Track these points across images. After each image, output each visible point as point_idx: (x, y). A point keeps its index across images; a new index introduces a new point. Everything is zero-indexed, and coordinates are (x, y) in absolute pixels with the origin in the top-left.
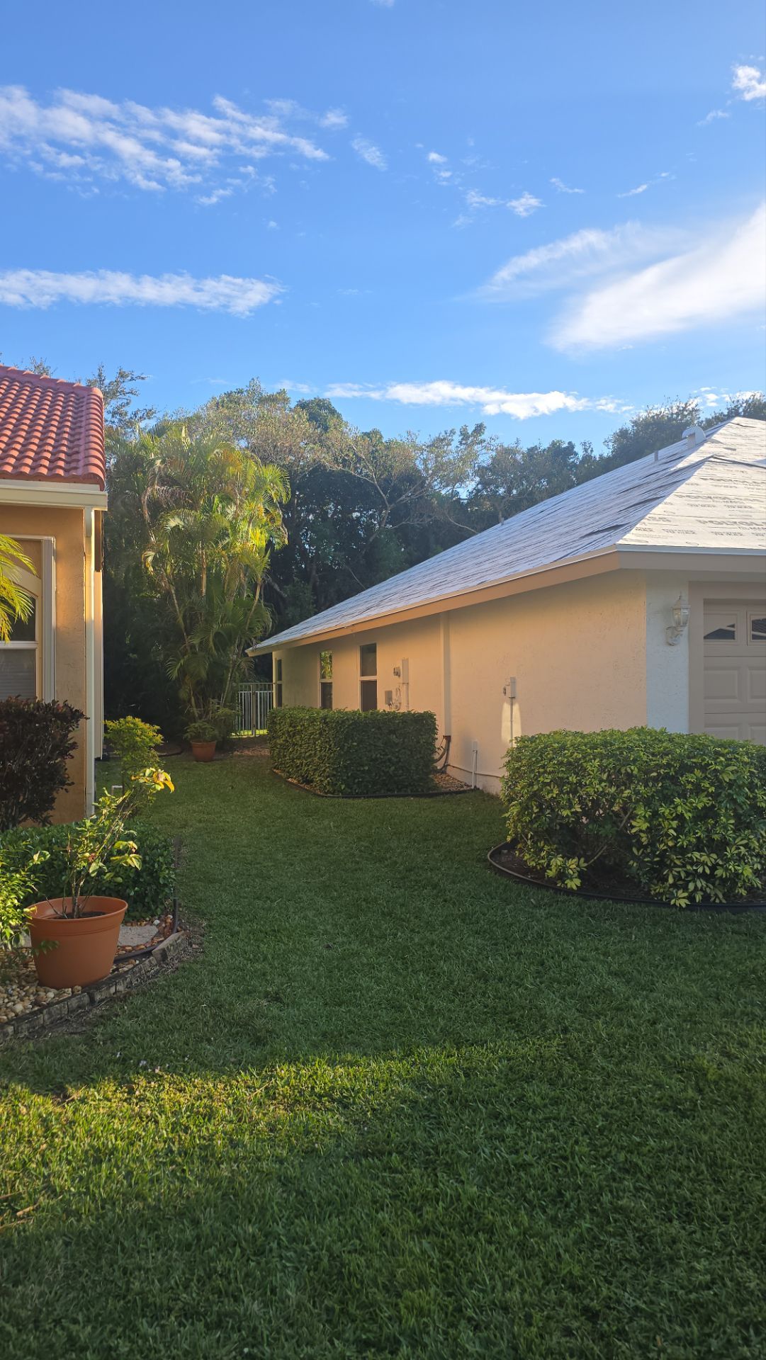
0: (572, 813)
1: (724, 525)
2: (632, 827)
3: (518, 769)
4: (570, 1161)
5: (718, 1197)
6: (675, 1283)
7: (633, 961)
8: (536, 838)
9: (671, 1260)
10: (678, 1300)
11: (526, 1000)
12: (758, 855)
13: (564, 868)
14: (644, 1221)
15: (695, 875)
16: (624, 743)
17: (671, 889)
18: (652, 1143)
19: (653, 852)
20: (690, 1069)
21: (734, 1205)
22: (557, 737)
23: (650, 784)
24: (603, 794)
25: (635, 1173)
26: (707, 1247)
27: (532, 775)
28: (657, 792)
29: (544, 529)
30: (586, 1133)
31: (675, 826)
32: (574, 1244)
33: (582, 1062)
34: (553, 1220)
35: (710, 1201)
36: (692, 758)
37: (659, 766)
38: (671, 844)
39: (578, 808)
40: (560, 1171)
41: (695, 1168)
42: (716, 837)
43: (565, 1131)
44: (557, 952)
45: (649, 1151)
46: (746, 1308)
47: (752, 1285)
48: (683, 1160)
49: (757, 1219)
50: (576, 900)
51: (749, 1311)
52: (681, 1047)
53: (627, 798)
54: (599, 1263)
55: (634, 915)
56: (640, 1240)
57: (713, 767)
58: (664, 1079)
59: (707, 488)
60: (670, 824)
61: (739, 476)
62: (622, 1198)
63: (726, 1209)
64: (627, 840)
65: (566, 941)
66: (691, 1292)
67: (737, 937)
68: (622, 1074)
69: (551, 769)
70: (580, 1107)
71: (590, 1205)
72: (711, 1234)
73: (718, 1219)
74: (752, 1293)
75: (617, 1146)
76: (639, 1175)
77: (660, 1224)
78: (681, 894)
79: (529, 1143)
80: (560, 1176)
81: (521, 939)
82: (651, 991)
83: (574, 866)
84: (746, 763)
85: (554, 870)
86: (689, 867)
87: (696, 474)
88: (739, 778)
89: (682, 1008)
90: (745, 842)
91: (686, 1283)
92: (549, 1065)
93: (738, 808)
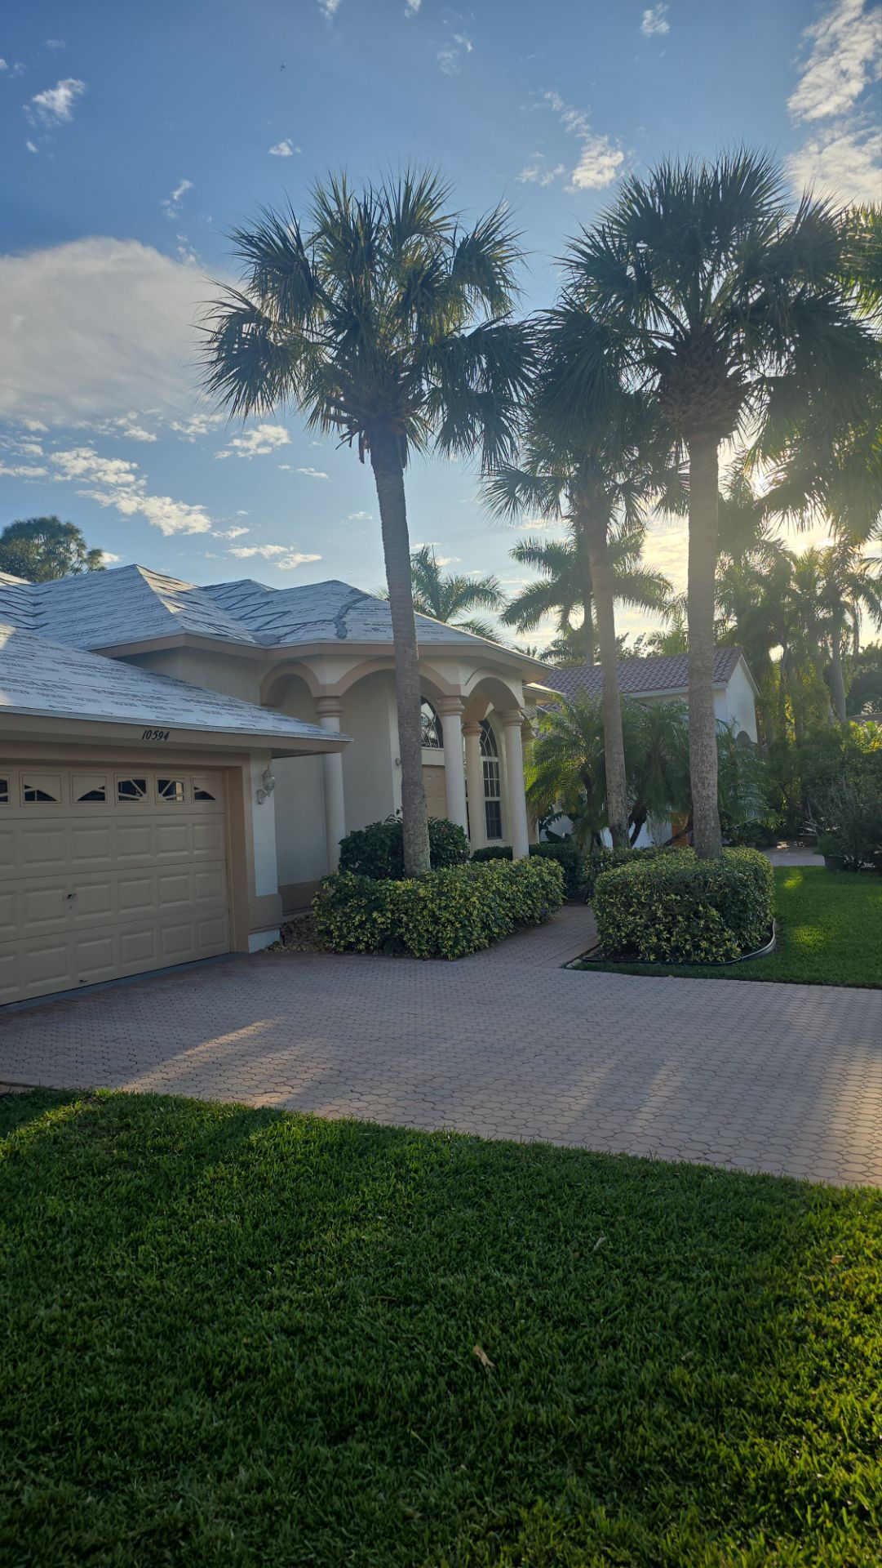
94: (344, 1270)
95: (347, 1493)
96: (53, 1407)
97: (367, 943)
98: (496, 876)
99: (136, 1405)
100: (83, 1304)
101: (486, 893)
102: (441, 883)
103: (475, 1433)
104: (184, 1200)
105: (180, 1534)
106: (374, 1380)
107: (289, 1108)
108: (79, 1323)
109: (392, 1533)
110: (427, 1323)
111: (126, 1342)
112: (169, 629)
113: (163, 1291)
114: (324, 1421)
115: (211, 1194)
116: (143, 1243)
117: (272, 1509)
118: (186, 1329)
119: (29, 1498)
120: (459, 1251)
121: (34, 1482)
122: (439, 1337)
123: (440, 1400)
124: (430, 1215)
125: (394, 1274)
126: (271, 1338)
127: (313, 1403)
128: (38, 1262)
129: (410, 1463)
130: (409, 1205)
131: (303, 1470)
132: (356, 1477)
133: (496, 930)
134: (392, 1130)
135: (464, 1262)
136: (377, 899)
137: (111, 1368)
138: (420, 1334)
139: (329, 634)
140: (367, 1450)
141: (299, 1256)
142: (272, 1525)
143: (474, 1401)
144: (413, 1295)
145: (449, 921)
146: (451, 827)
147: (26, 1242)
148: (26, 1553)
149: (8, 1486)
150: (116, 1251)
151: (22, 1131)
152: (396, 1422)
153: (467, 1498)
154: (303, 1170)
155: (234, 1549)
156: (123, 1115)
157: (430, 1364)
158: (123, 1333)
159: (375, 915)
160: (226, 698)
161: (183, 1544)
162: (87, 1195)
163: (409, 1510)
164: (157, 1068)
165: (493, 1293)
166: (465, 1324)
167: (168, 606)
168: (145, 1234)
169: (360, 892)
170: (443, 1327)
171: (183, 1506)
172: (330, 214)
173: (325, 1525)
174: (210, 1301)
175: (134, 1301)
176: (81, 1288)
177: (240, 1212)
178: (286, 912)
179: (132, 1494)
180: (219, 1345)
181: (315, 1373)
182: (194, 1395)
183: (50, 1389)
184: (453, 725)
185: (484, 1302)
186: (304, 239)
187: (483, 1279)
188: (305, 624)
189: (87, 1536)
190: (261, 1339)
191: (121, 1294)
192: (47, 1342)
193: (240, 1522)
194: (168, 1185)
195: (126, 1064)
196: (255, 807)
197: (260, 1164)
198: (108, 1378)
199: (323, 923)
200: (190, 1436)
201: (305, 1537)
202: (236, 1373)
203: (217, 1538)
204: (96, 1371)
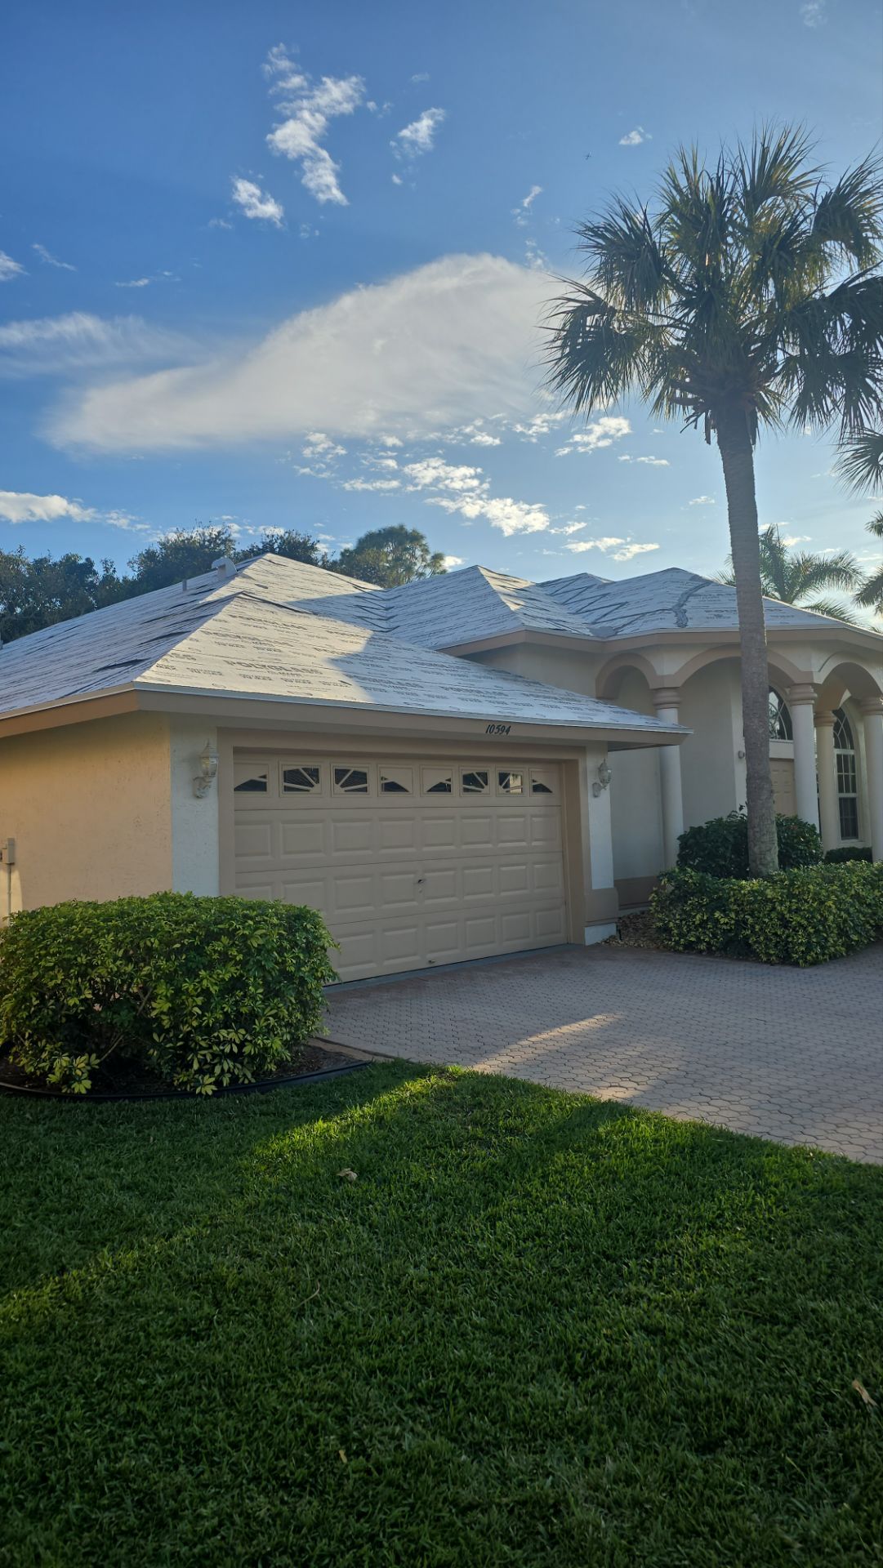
0: (81, 1001)
1: (253, 668)
2: (154, 1009)
3: (13, 953)
4: (59, 1433)
5: (230, 1423)
6: (178, 1541)
7: (150, 1167)
8: (35, 1037)
9: (175, 1515)
10: (181, 1559)
11: (13, 1243)
12: (288, 1025)
13: (70, 1069)
14: (145, 1478)
15: (223, 1056)
16: (144, 911)
17: (196, 1076)
18: (160, 1381)
19: (176, 1036)
20: (207, 1281)
21: (246, 1427)
22: (64, 910)
23: (173, 957)
24: (119, 974)
25: (138, 1423)
26: (216, 1486)
27: (31, 959)
28: (181, 965)
29: (52, 658)
30: (81, 1391)
31: (200, 1003)
32: (58, 1536)
33: (81, 1304)
34: (34, 1515)
35: (221, 1430)
36: (220, 924)
37: (184, 936)
38: (195, 1024)
39: (88, 994)
40: (45, 1450)
41: (207, 1397)
42: (244, 1010)
43: (54, 1397)
44: (58, 1175)
45: (156, 1392)
46: (255, 1542)
47: (262, 1513)
48: (194, 1391)
49: (270, 1435)
50: (84, 1106)
51: (258, 1545)
52: (198, 1258)
53: (145, 975)
54: (88, 1549)
55: (154, 1114)
56: (140, 1504)
57: (241, 932)
58: (178, 1300)
59: (235, 626)
60: (194, 1001)
61: (269, 617)
62: (120, 1460)
63: (238, 1435)
64: (146, 1025)
65: (70, 1159)
66: (195, 1545)
67: (265, 1119)
68: (128, 1308)
69: (56, 950)
70: (76, 1362)
71: (81, 1480)
72: (220, 1469)
73: (229, 1449)
74: (261, 1522)
75: (118, 1398)
76: (142, 1424)
77: (164, 1476)
78: (208, 1080)
79: (6, 1426)
80: (45, 1456)
81: (11, 1166)
82: (169, 1199)
83: (83, 1065)
84: (275, 925)
85: (58, 1074)
86: (215, 1048)
87: (224, 610)
88: (267, 942)
89: (202, 1212)
90: (274, 1012)
91: (190, 1536)
92: (37, 1319)
93: (267, 974)
94: (702, 1277)
95: (720, 1506)
96: (426, 1363)
97: (708, 943)
98: (855, 879)
99: (502, 1375)
100: (448, 1270)
101: (844, 897)
102: (792, 884)
103: (859, 1471)
104: (537, 1182)
105: (552, 1511)
106: (742, 1396)
107: (636, 1105)
108: (445, 1287)
109: (770, 1557)
110: (798, 1346)
111: (490, 1312)
112: (510, 626)
113: (522, 1269)
114: (691, 1428)
115: (563, 1180)
116: (500, 1219)
117: (641, 1506)
118: (546, 1310)
119: (410, 1445)
120: (830, 1276)
121: (412, 1430)
122: (811, 1363)
123: (816, 1430)
124: (794, 1233)
125: (758, 1289)
126: (630, 1333)
127: (678, 1408)
128: (405, 1222)
129: (785, 1490)
130: (770, 1219)
131: (671, 1473)
132: (728, 1492)
133: (855, 938)
134: (747, 1139)
135: (837, 1288)
136: (719, 898)
137: (477, 1335)
138: (790, 1357)
139: (669, 623)
140: (739, 1466)
141: (654, 1255)
142: (642, 1522)
143: (855, 1439)
144: (780, 1315)
145: (801, 925)
146: (802, 825)
147: (394, 1202)
148: (410, 1496)
149: (389, 1429)
150: (476, 1223)
151: (385, 1098)
152: (768, 1443)
153: (853, 1539)
154: (654, 1169)
155: (606, 1538)
156: (475, 1094)
157: (803, 1390)
158: (486, 1303)
159: (717, 915)
160: (563, 692)
161: (555, 1521)
162: (446, 1166)
163: (788, 1538)
164: (503, 1051)
165: (872, 1327)
166: (841, 1355)
167: (509, 604)
168: (501, 1210)
169: (700, 890)
170: (816, 1354)
171: (552, 1482)
172: (679, 191)
173: (698, 1534)
174: (567, 1286)
175: (495, 1274)
176: (446, 1254)
177: (592, 1202)
178: (622, 906)
179: (503, 1461)
180: (579, 1331)
181: (679, 1377)
182: (558, 1376)
183: (423, 1345)
184: (804, 715)
185: (862, 1336)
186: (652, 222)
187: (859, 1311)
188: (643, 614)
189: (464, 1493)
190: (621, 1333)
191: (482, 1268)
192: (418, 1300)
193: (610, 1512)
194: (521, 1166)
195: (475, 1044)
196: (591, 800)
197: (610, 1157)
198: (476, 1344)
199: (661, 920)
200: (556, 1415)
201: (678, 1542)
202: (598, 1362)
203: (588, 1523)
204: (463, 1335)
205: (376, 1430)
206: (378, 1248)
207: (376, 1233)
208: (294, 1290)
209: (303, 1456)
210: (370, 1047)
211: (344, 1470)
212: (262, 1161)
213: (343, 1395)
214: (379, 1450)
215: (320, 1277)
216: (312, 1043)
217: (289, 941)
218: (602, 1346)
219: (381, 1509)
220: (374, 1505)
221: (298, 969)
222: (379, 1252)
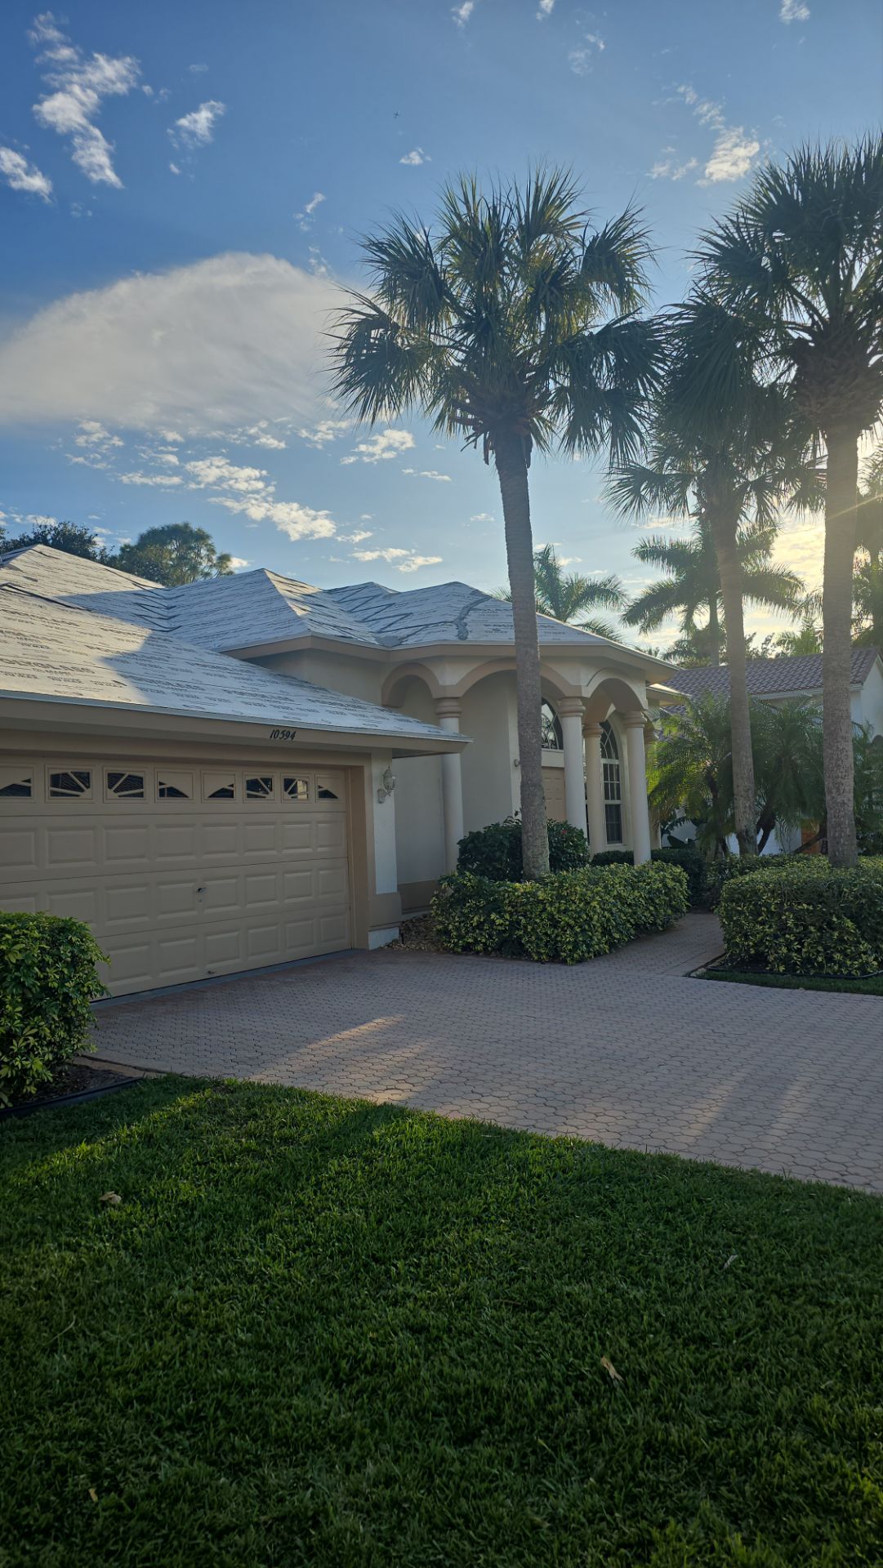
1: (17, 665)
12: (50, 1044)
49: (14, 1482)
61: (37, 611)
67: (21, 1145)
84: (36, 939)
88: (27, 957)
90: (33, 1031)
93: (26, 991)
94: (467, 1272)
95: (475, 1496)
96: (186, 1387)
97: (485, 944)
98: (617, 881)
99: (266, 1391)
100: (214, 1288)
101: (607, 897)
102: (561, 886)
103: (605, 1446)
104: (310, 1191)
105: (310, 1523)
106: (500, 1384)
107: (410, 1106)
108: (211, 1306)
109: (520, 1540)
110: (553, 1330)
111: (256, 1327)
112: (296, 631)
113: (291, 1280)
114: (450, 1422)
115: (337, 1187)
116: (271, 1231)
117: (400, 1507)
118: (314, 1319)
119: (166, 1474)
120: (584, 1260)
121: (169, 1458)
122: (565, 1346)
123: (567, 1410)
124: (553, 1221)
125: (518, 1278)
126: (396, 1334)
127: (439, 1403)
128: (171, 1243)
129: (537, 1471)
130: (532, 1210)
131: (430, 1469)
132: (483, 1481)
133: (617, 936)
134: (514, 1133)
135: (590, 1271)
136: (495, 900)
137: (242, 1352)
138: (545, 1341)
139: (450, 635)
140: (494, 1454)
141: (422, 1254)
142: (400, 1522)
143: (602, 1414)
144: (538, 1301)
145: (569, 925)
146: (571, 830)
147: (160, 1223)
148: (163, 1528)
149: (145, 1461)
150: (245, 1237)
151: (155, 1115)
152: (522, 1428)
153: (597, 1512)
154: (425, 1168)
155: (363, 1542)
156: (250, 1105)
157: (556, 1372)
158: (253, 1319)
159: (493, 916)
160: (350, 699)
161: (313, 1532)
162: (217, 1181)
163: (538, 1519)
164: (282, 1060)
165: (620, 1305)
166: (591, 1335)
167: (295, 609)
168: (272, 1222)
169: (478, 893)
170: (569, 1336)
171: (312, 1494)
172: (459, 216)
173: (453, 1527)
174: (335, 1292)
175: (263, 1288)
176: (213, 1272)
177: (364, 1207)
178: (406, 911)
179: (263, 1479)
180: (345, 1337)
181: (441, 1372)
182: (322, 1385)
183: (185, 1369)
184: (574, 726)
185: (611, 1314)
186: (434, 245)
187: (609, 1290)
188: (427, 626)
189: (221, 1516)
190: (387, 1335)
191: (250, 1281)
192: (181, 1322)
193: (369, 1516)
194: (295, 1176)
195: (254, 1055)
196: (376, 806)
197: (383, 1160)
198: (240, 1361)
199: (441, 923)
200: (319, 1425)
201: (434, 1537)
202: (363, 1366)
203: (346, 1530)
204: (228, 1353)
205: (131, 1463)
206: (141, 1273)
207: (140, 1257)
208: (47, 1325)
209: (49, 1501)
210: (142, 1063)
211: (94, 1509)
212: (14, 1188)
213: (95, 1431)
214: (132, 1483)
215: (76, 1308)
216: (78, 1061)
217: (52, 956)
218: (368, 1350)
219: (132, 1545)
220: (124, 1542)
221: (62, 985)
222: (141, 1276)
